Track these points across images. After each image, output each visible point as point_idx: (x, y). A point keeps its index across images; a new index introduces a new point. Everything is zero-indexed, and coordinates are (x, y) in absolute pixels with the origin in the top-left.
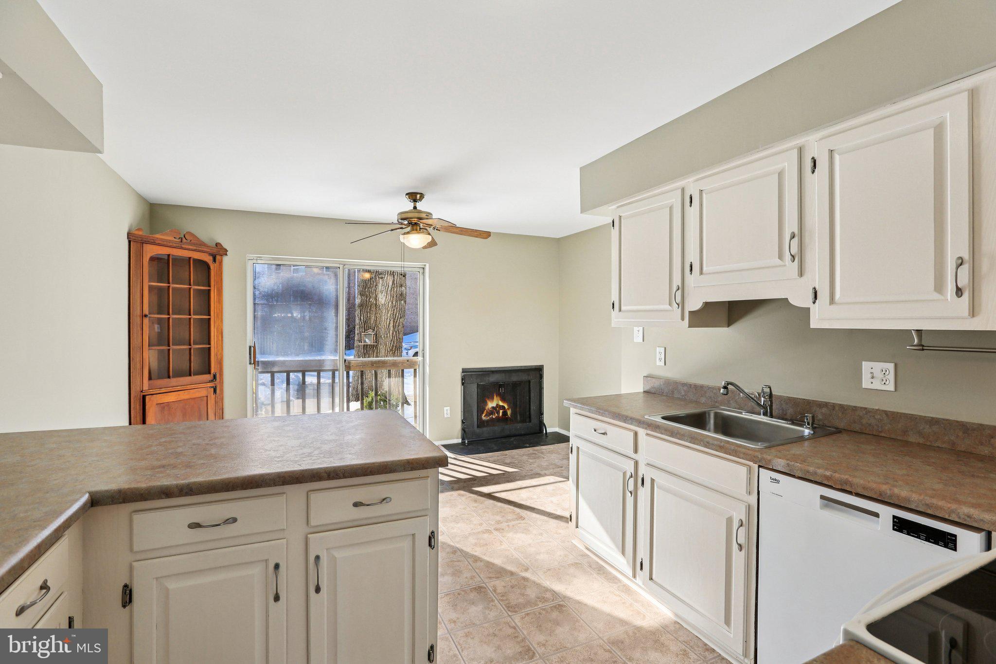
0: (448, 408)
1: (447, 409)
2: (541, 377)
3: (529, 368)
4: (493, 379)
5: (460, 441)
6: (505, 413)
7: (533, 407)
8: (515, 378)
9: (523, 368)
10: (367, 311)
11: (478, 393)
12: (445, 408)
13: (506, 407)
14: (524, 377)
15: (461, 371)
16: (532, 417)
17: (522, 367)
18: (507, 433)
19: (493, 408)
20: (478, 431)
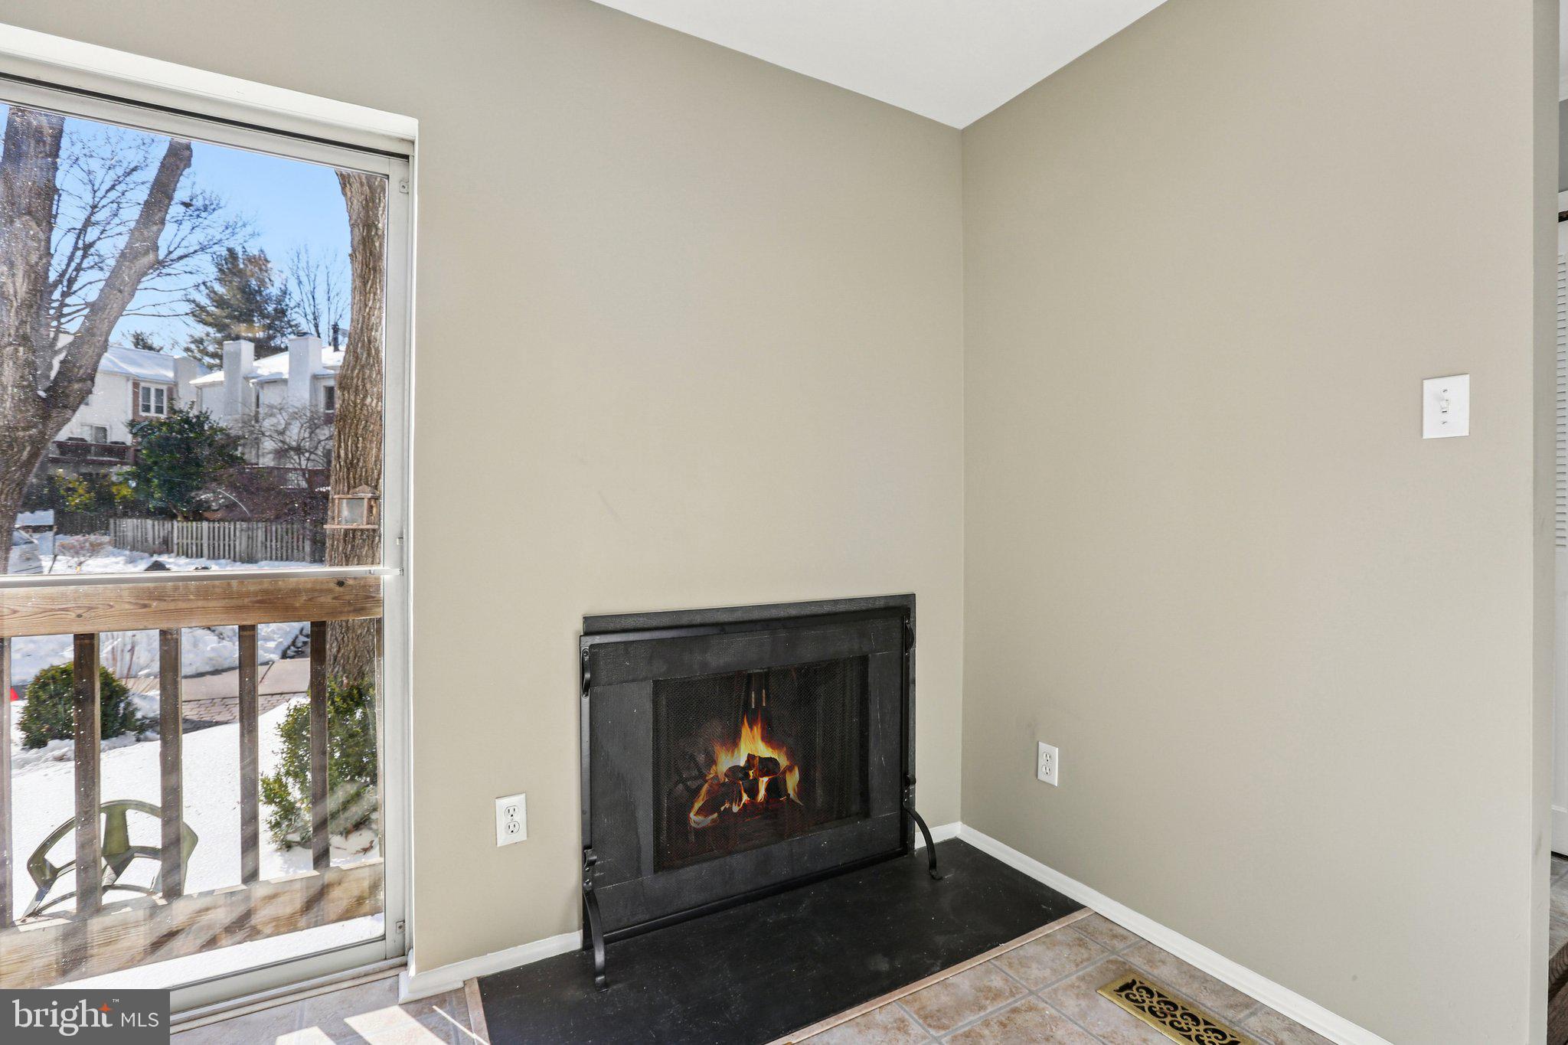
0: (518, 800)
1: (509, 808)
2: (907, 639)
3: (864, 606)
4: (722, 656)
5: (573, 941)
6: (776, 788)
7: (879, 758)
8: (809, 651)
9: (841, 608)
10: (356, 434)
11: (656, 721)
12: (503, 803)
13: (783, 761)
14: (843, 644)
15: (579, 626)
16: (875, 795)
17: (836, 602)
18: (782, 872)
19: (734, 770)
20: (653, 882)
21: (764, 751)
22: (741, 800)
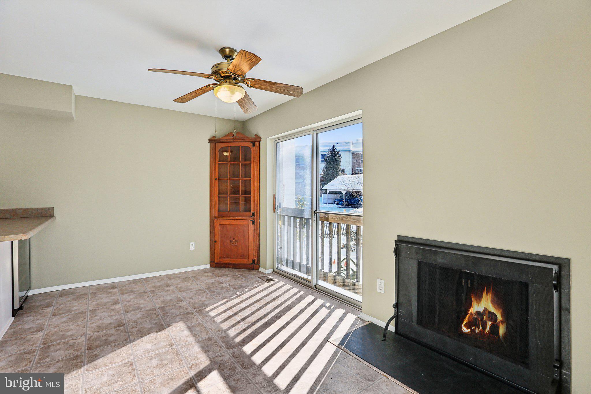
21: (492, 309)
22: (479, 328)
